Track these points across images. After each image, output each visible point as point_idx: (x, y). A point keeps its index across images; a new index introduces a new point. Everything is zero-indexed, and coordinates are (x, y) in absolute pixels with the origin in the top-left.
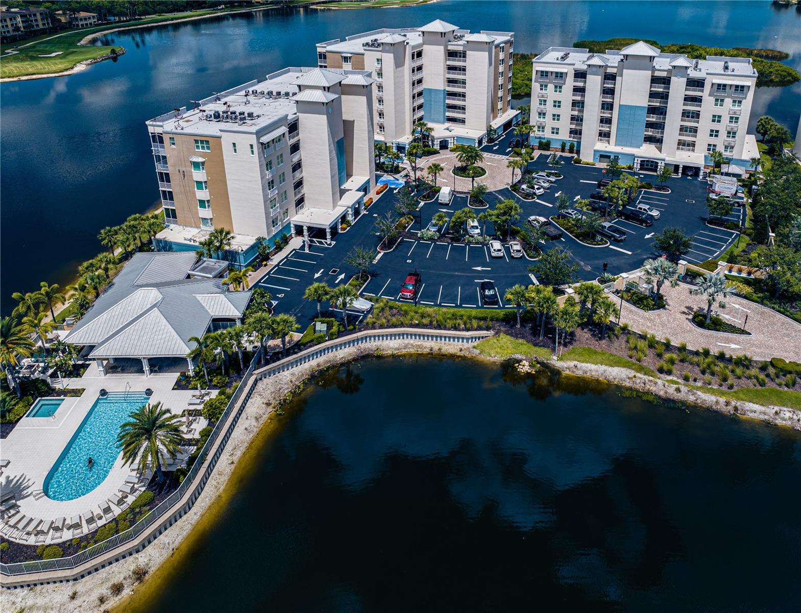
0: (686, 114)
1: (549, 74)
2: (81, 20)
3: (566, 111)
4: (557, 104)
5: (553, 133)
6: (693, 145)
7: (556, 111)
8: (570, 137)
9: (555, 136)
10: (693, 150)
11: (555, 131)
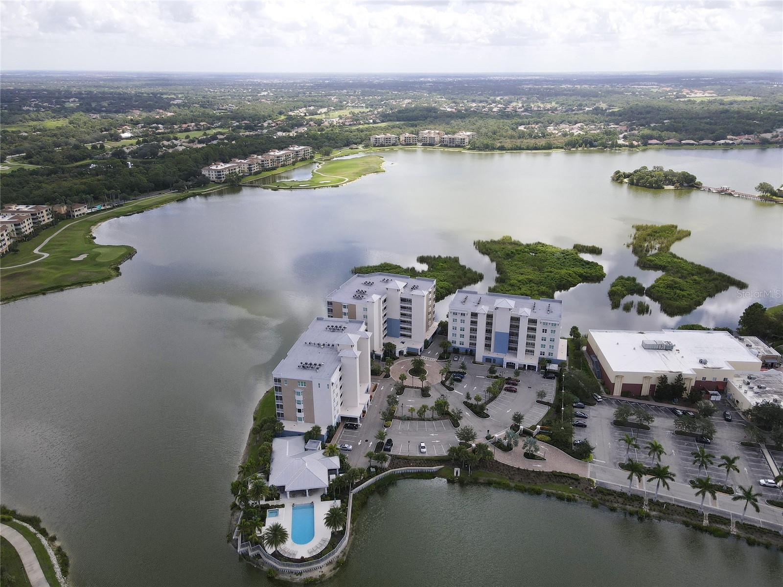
0: (528, 336)
1: (458, 314)
2: (76, 211)
3: (467, 333)
4: (462, 329)
5: (460, 344)
6: (532, 352)
7: (462, 333)
8: (470, 347)
9: (461, 346)
10: (533, 354)
11: (462, 343)
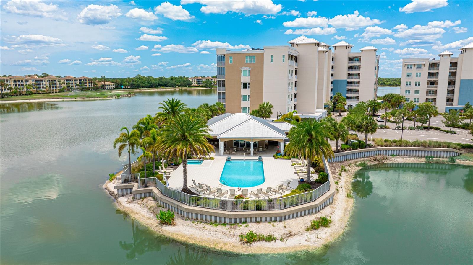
1: (413, 66)
2: (107, 85)
3: (424, 88)
4: (418, 84)
7: (417, 88)
9: (416, 103)
11: (416, 100)
